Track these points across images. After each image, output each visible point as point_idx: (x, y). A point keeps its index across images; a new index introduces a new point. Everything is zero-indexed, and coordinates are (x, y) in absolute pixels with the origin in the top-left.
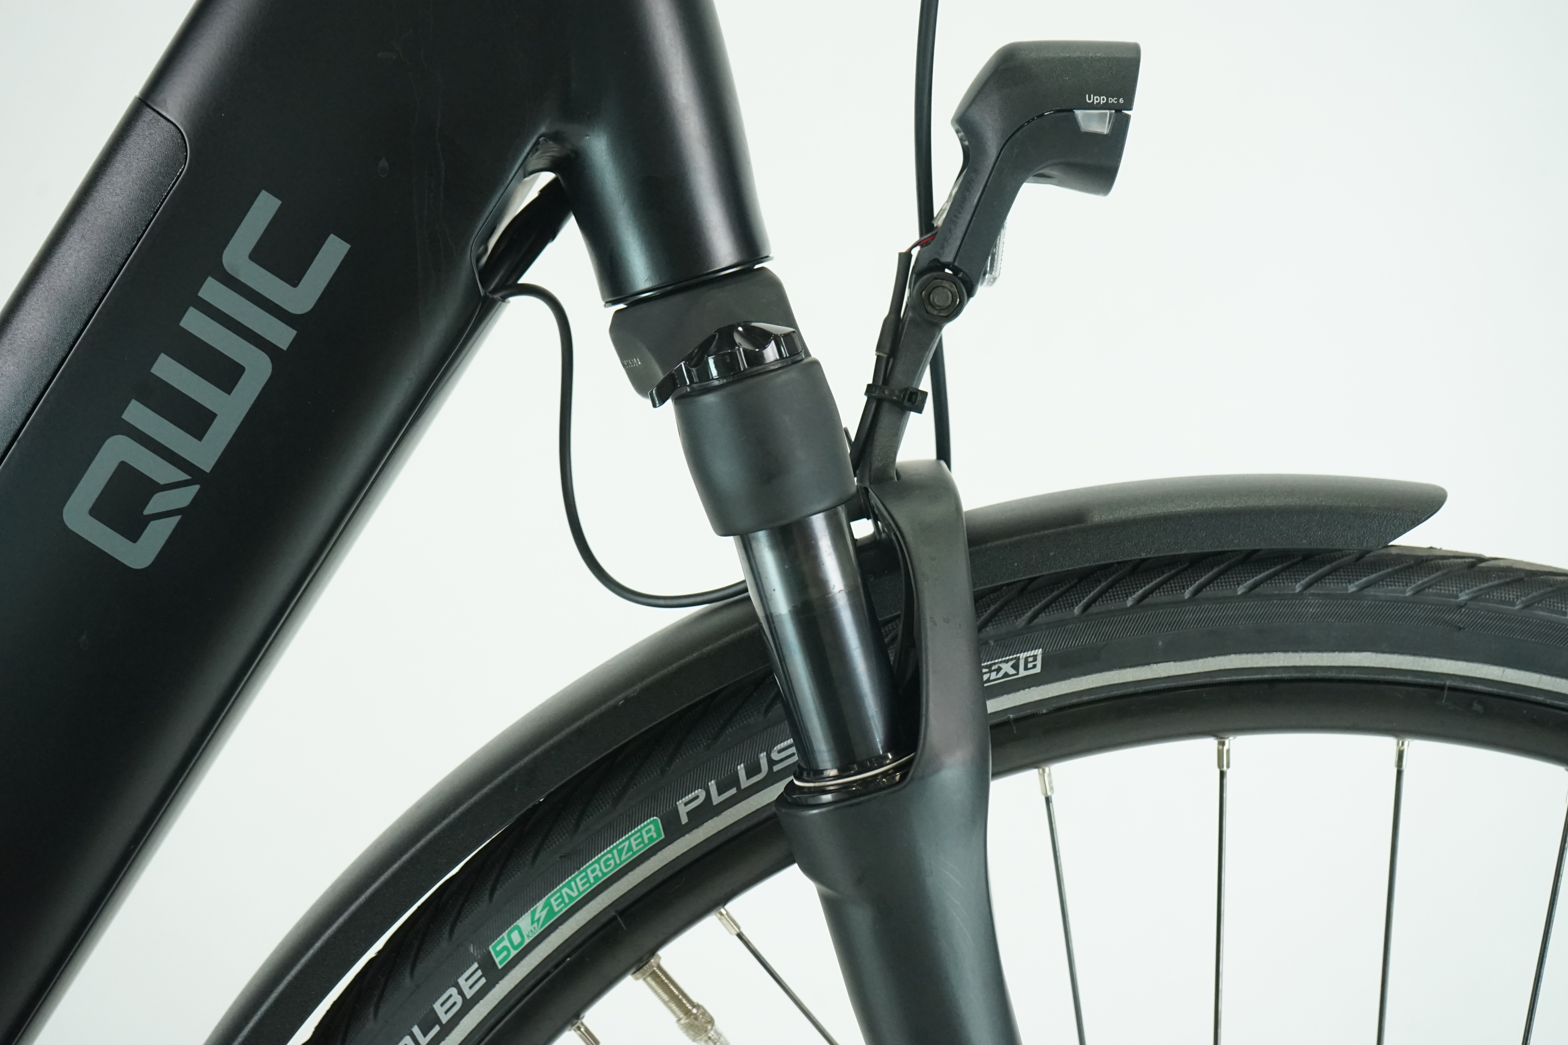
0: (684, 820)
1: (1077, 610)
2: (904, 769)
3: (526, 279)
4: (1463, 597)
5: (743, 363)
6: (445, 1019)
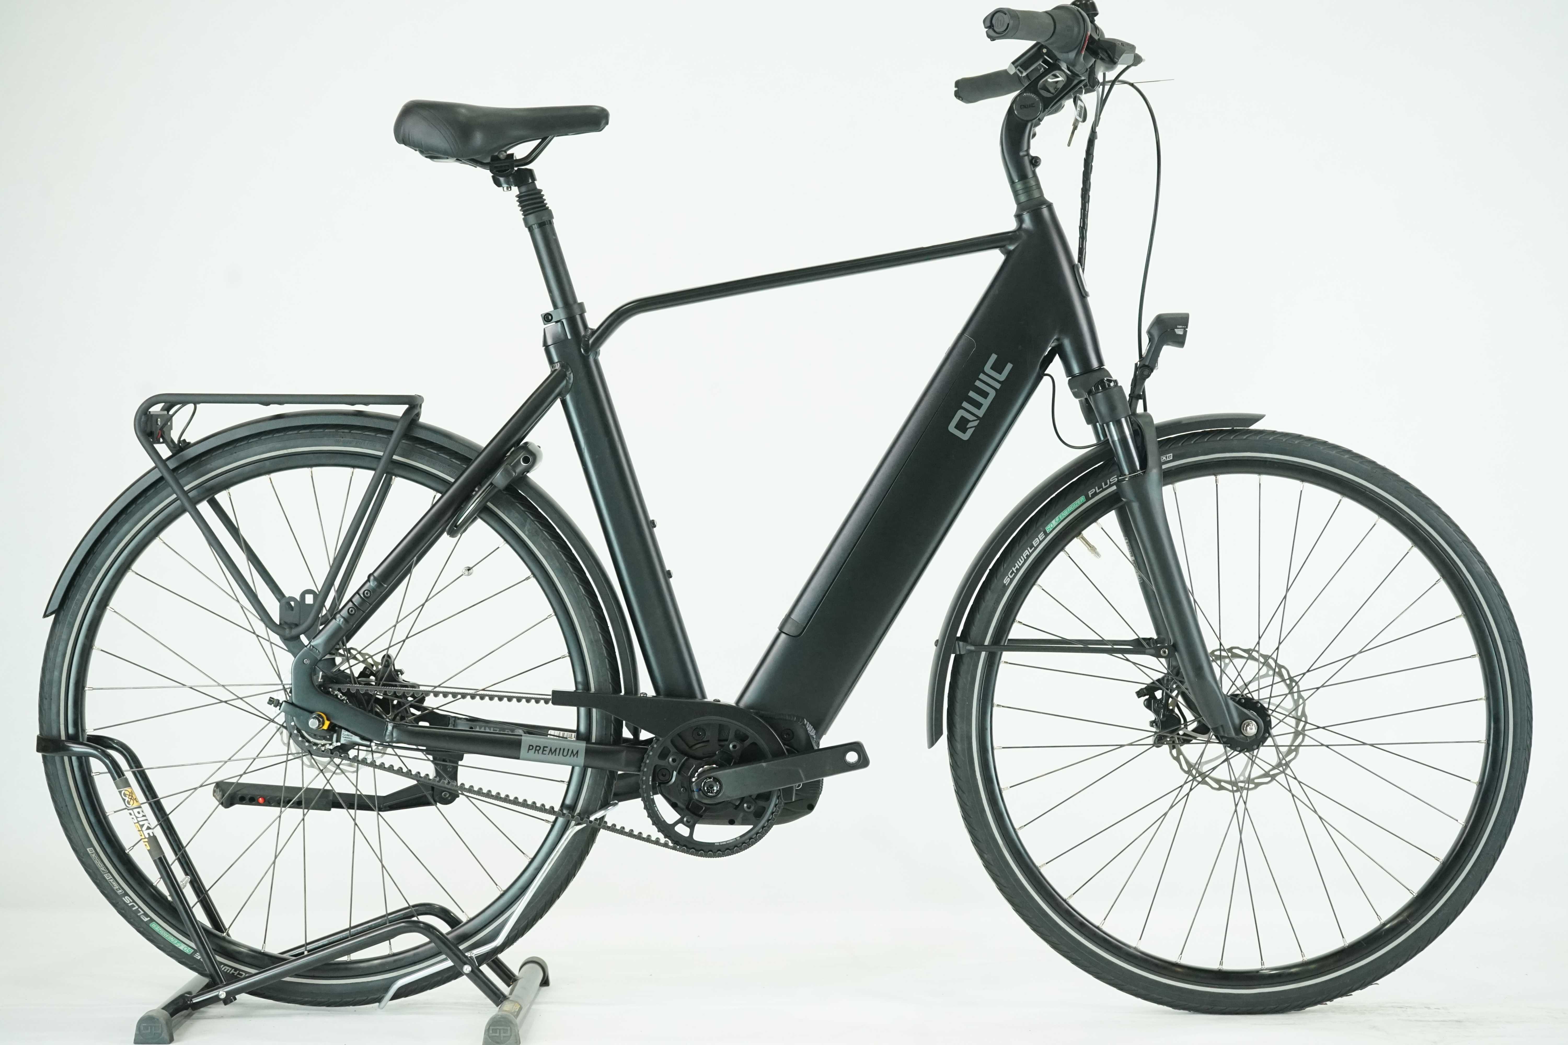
0: (1090, 496)
1: (1180, 444)
2: (1144, 473)
3: (1046, 372)
4: (1271, 439)
5: (1107, 386)
6: (1035, 546)
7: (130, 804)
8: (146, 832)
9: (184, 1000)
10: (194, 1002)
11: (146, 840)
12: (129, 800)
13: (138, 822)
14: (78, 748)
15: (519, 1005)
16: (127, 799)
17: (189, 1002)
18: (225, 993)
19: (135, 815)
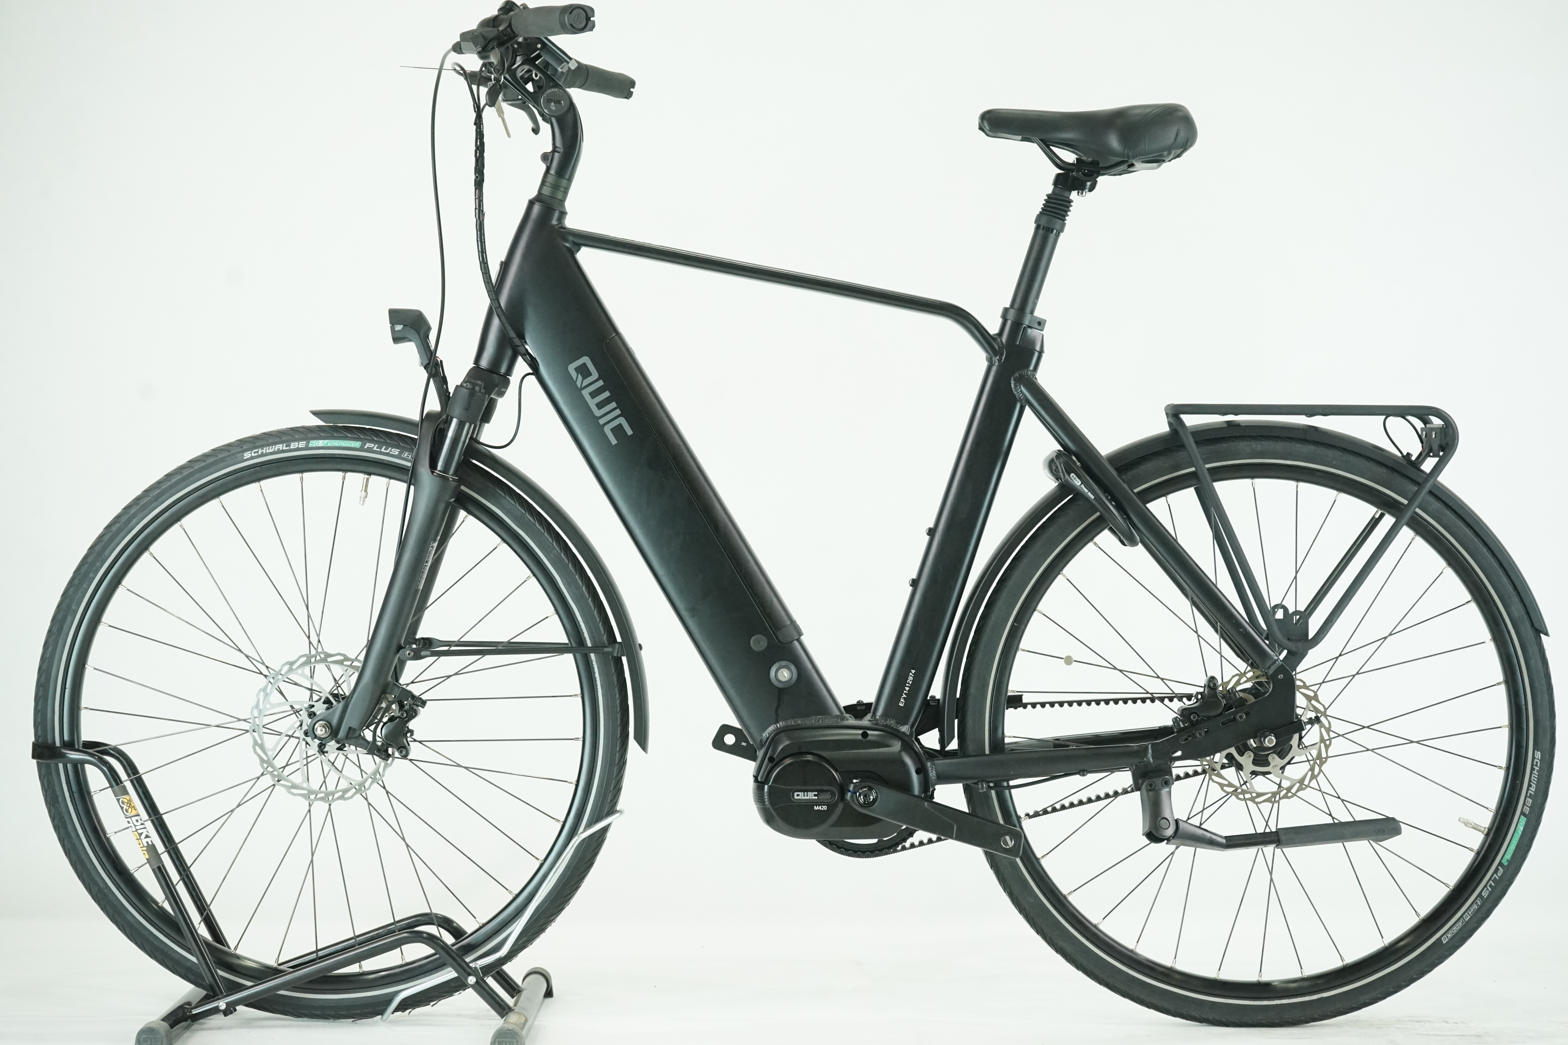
7: (128, 812)
8: (145, 841)
9: (184, 1011)
10: (193, 1013)
11: (145, 849)
12: (127, 808)
13: (137, 830)
14: (74, 755)
15: (525, 1016)
16: (125, 807)
17: (188, 1014)
18: (225, 1004)
19: (133, 823)
